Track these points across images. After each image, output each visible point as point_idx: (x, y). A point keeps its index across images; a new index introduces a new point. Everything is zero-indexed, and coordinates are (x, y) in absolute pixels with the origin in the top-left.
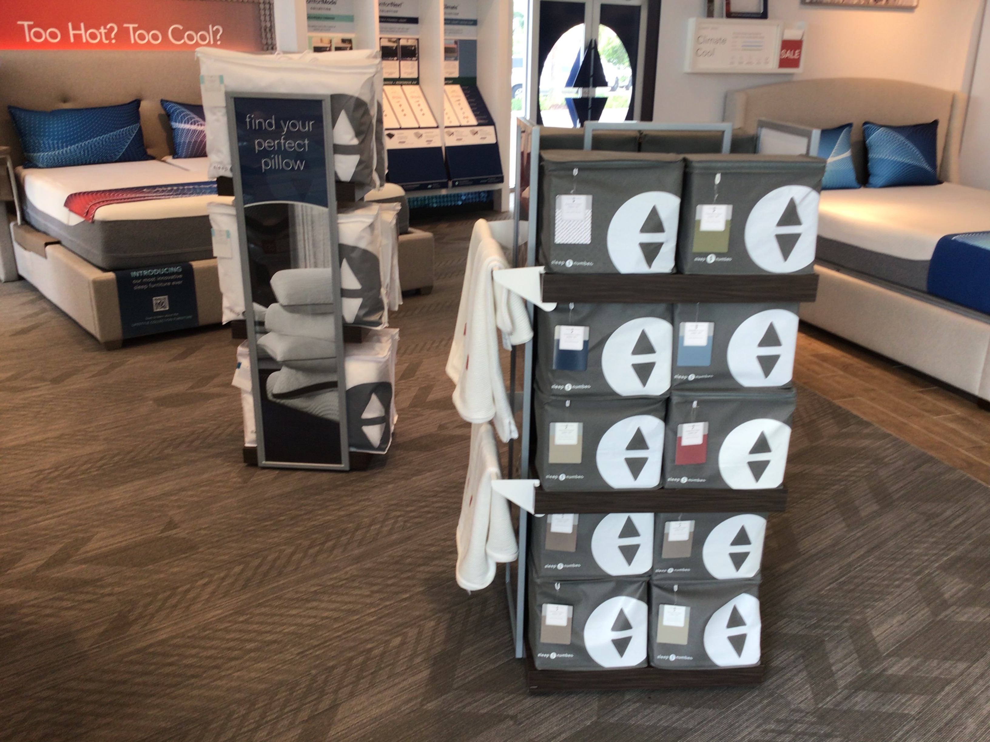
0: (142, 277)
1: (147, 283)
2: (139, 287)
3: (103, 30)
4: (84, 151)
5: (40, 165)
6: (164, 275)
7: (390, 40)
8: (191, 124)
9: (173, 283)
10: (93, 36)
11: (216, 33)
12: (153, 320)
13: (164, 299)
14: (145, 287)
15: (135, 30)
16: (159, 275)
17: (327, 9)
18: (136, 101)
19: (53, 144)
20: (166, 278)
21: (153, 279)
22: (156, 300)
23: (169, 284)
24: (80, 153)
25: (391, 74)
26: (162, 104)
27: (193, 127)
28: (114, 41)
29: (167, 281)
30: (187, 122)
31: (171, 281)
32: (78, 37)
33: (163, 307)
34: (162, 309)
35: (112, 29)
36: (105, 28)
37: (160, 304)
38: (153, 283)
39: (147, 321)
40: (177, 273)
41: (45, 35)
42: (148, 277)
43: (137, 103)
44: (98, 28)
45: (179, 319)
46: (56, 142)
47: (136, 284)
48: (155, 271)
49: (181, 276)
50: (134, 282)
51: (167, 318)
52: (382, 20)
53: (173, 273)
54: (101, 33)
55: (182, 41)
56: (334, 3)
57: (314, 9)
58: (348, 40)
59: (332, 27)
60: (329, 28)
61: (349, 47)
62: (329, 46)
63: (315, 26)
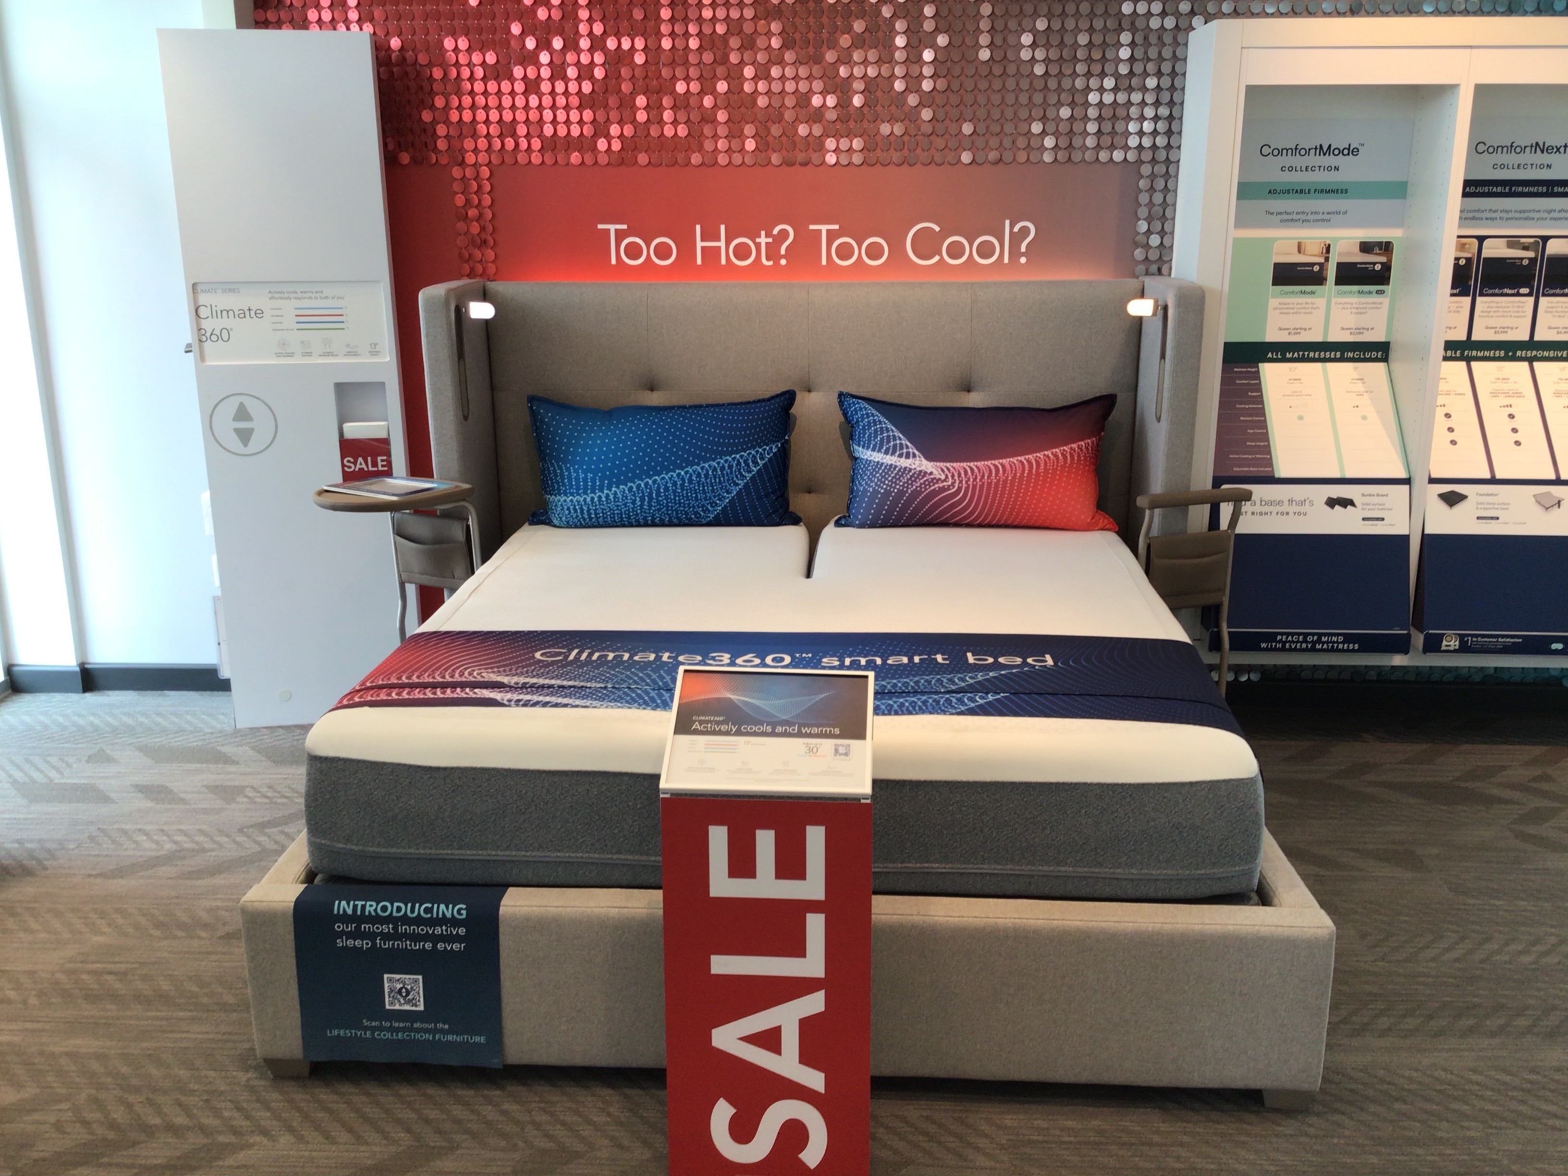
0: (359, 918)
1: (372, 936)
2: (350, 943)
3: (763, 240)
4: (642, 499)
5: (555, 522)
6: (418, 921)
7: (1513, 241)
8: (886, 453)
9: (440, 946)
10: (742, 252)
11: (1016, 239)
12: (381, 1029)
13: (415, 982)
14: (366, 944)
15: (832, 236)
16: (405, 920)
17: (1329, 168)
18: (784, 394)
19: (585, 480)
20: (422, 930)
21: (387, 928)
22: (391, 981)
23: (428, 946)
24: (634, 502)
25: (1504, 330)
26: (841, 404)
27: (889, 460)
28: (783, 262)
29: (426, 938)
30: (877, 448)
31: (435, 939)
32: (711, 254)
33: (410, 1001)
34: (407, 1007)
35: (784, 234)
36: (767, 235)
37: (404, 993)
38: (386, 937)
39: (366, 1029)
40: (454, 922)
41: (648, 252)
42: (375, 919)
43: (789, 397)
44: (753, 236)
45: (450, 1038)
46: (590, 475)
47: (341, 934)
48: (397, 908)
49: (462, 931)
50: (339, 927)
51: (418, 1031)
52: (1472, 189)
53: (442, 921)
54: (758, 246)
55: (937, 258)
56: (1352, 151)
57: (1291, 169)
58: (1379, 244)
59: (1338, 213)
60: (1326, 217)
61: (1381, 263)
62: (1322, 260)
63: (1287, 213)
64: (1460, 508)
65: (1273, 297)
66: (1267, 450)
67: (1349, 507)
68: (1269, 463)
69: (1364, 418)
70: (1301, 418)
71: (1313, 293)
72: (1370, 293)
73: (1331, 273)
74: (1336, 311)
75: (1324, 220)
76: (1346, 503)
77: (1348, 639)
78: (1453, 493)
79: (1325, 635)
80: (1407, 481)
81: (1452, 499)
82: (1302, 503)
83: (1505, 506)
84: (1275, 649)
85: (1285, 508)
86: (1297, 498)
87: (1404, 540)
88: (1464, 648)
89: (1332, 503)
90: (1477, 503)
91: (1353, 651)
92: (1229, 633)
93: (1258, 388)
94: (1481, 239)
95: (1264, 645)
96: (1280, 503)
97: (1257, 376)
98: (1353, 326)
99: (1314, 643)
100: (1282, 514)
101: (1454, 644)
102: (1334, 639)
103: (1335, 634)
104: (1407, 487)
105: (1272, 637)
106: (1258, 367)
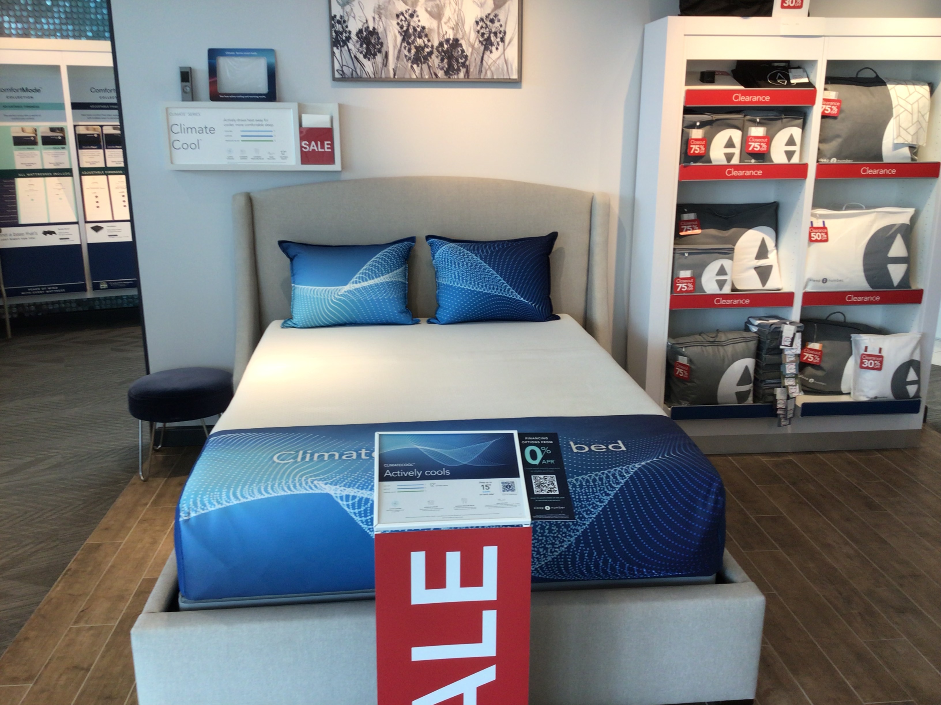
17: (29, 97)
25: (93, 163)
56: (38, 91)
57: (11, 97)
58: (58, 129)
59: (36, 116)
60: (32, 117)
61: (61, 136)
62: (34, 135)
63: (14, 116)
64: (100, 232)
65: (16, 150)
66: (16, 213)
67: (54, 235)
68: (16, 218)
69: (61, 199)
70: (32, 200)
71: (33, 149)
72: (59, 148)
73: (40, 140)
74: (44, 155)
75: (31, 118)
76: (51, 233)
77: (60, 287)
78: (97, 226)
79: (49, 287)
80: (77, 223)
81: (97, 229)
82: (32, 234)
83: (119, 230)
84: (29, 295)
85: (26, 236)
86: (30, 232)
87: (78, 247)
88: (110, 287)
89: (45, 233)
90: (108, 230)
91: (63, 292)
92: (6, 290)
93: (14, 188)
94: (101, 126)
95: (23, 293)
96: (22, 234)
97: (14, 184)
98: (53, 162)
99: (45, 290)
100: (24, 239)
101: (105, 286)
102: (53, 288)
103: (54, 286)
104: (77, 225)
105: (26, 290)
106: (14, 180)
